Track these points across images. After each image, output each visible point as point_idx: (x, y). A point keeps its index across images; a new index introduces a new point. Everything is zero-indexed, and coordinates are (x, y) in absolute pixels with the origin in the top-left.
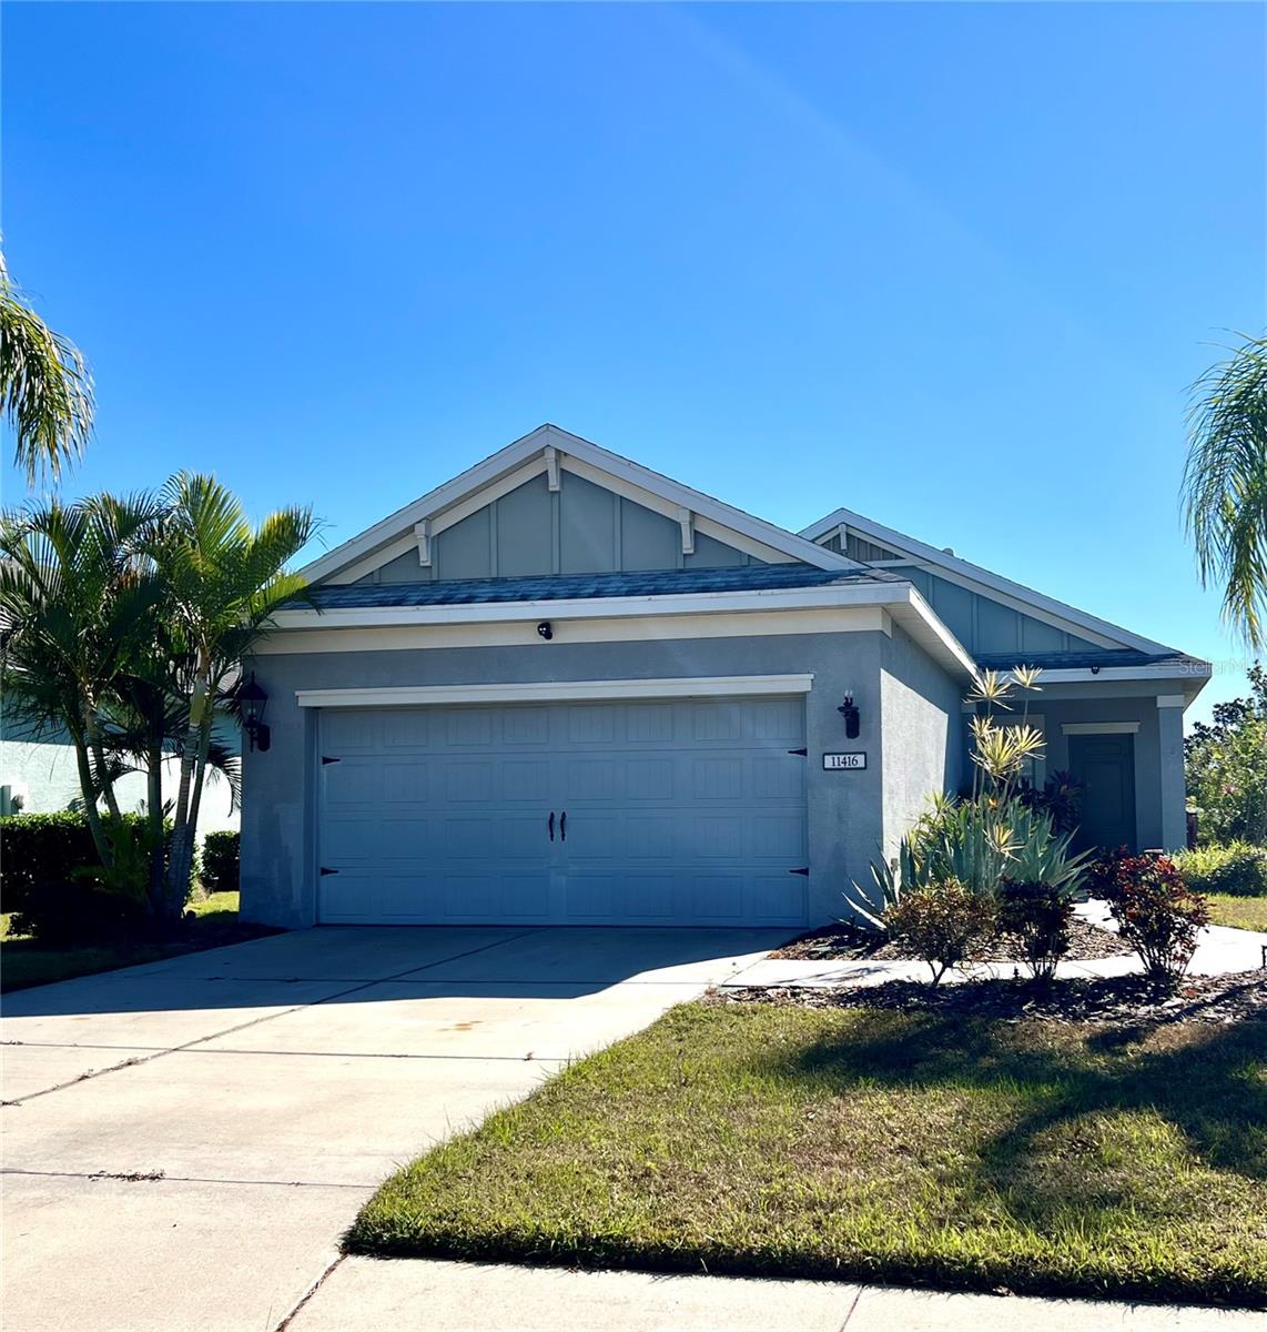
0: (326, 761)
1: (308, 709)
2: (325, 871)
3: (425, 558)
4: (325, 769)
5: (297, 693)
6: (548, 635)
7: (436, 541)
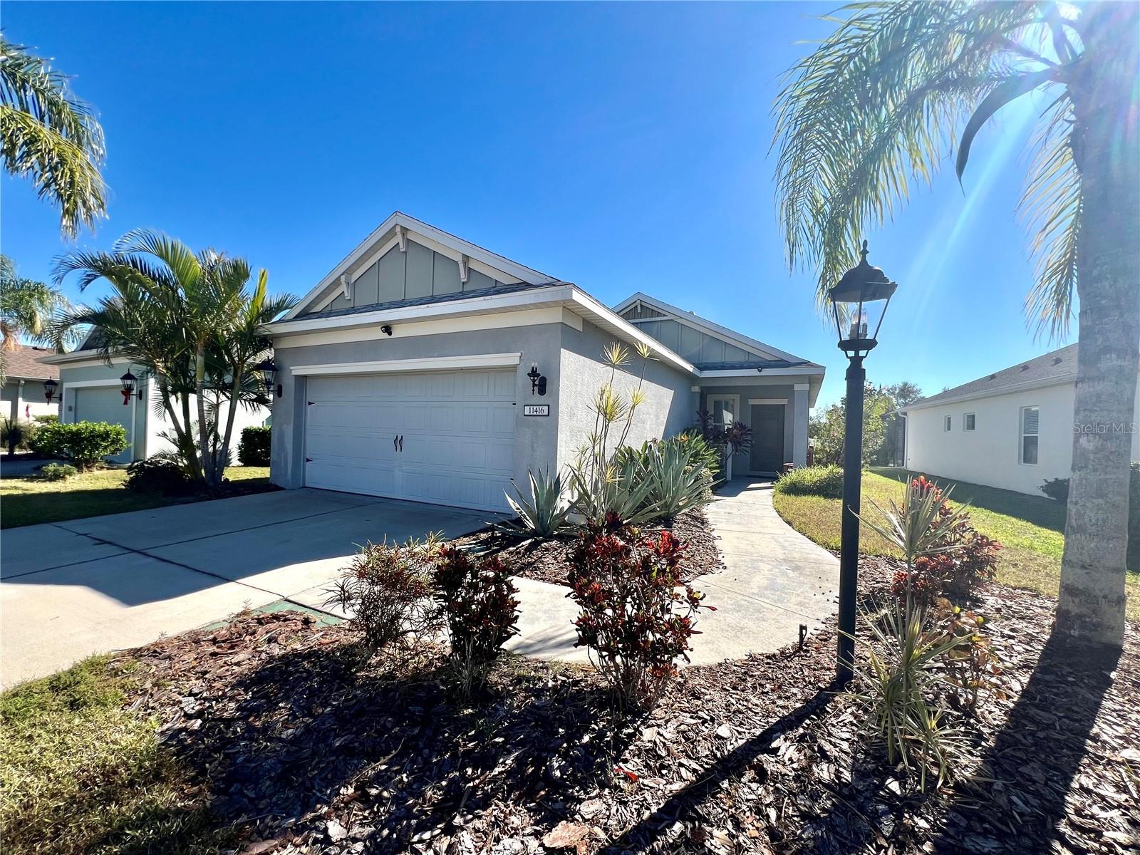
0: (310, 403)
1: (297, 377)
2: (308, 460)
3: (347, 296)
4: (309, 408)
5: (291, 368)
6: (390, 334)
7: (353, 286)
